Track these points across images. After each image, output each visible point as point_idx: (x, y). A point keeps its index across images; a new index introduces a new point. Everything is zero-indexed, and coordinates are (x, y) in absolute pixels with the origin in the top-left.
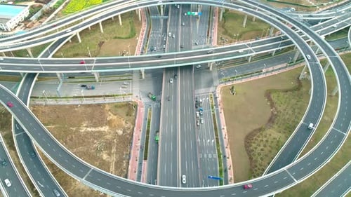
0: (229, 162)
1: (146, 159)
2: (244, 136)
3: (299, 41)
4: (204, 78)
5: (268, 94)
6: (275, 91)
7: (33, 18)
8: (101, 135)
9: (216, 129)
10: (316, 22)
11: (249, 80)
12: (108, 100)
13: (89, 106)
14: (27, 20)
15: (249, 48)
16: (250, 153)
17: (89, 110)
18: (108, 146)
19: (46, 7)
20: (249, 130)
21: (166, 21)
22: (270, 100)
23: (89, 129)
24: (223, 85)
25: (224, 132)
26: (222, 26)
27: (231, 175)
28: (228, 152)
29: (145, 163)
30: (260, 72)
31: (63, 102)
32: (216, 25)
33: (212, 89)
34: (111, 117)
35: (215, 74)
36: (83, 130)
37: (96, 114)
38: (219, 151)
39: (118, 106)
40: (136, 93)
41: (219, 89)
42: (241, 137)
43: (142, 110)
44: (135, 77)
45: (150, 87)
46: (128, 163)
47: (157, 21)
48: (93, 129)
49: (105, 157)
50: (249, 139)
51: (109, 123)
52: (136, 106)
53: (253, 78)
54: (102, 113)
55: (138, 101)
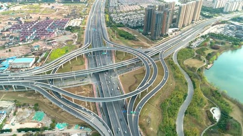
2: (128, 88)
3: (144, 60)
4: (113, 74)
5: (134, 76)
6: (136, 75)
7: (38, 61)
8: (83, 94)
10: (149, 52)
12: (81, 85)
14: (35, 62)
15: (127, 63)
17: (76, 88)
19: (41, 57)
20: (130, 86)
21: (94, 57)
23: (78, 93)
24: (120, 75)
25: (122, 87)
26: (116, 57)
30: (131, 70)
32: (114, 56)
33: (116, 77)
34: (84, 89)
35: (116, 72)
36: (76, 93)
37: (79, 89)
39: (85, 86)
40: (91, 81)
41: (118, 77)
43: (94, 86)
44: (89, 77)
45: (95, 79)
47: (91, 58)
48: (80, 93)
52: (92, 85)
53: (129, 72)
54: (81, 88)
55: (92, 83)
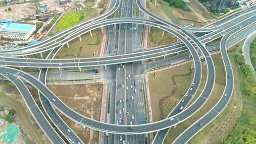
0: (151, 113)
1: (109, 113)
2: (159, 100)
4: (139, 69)
5: (173, 78)
6: (177, 76)
7: (39, 32)
8: (85, 101)
9: (145, 97)
10: (203, 34)
11: (163, 69)
12: (88, 82)
13: (78, 85)
14: (35, 32)
15: (165, 52)
16: (161, 109)
17: (78, 88)
18: (89, 107)
19: (45, 24)
20: (162, 97)
21: (117, 33)
22: (174, 81)
23: (79, 98)
24: (149, 72)
25: (149, 98)
26: (150, 36)
27: (151, 119)
28: (150, 108)
29: (108, 115)
30: (169, 65)
31: (63, 83)
32: (146, 35)
33: (143, 75)
34: (90, 91)
35: (145, 66)
36: (75, 98)
37: (81, 90)
38: (145, 108)
39: (93, 85)
40: (103, 78)
41: (146, 76)
42: (157, 101)
43: (106, 88)
44: (101, 69)
45: (109, 74)
46: (100, 115)
47: (112, 33)
48: (81, 98)
49: (88, 112)
50: (161, 102)
51: (89, 94)
52: (103, 85)
53: (165, 69)
54: (85, 89)
55: (103, 82)
